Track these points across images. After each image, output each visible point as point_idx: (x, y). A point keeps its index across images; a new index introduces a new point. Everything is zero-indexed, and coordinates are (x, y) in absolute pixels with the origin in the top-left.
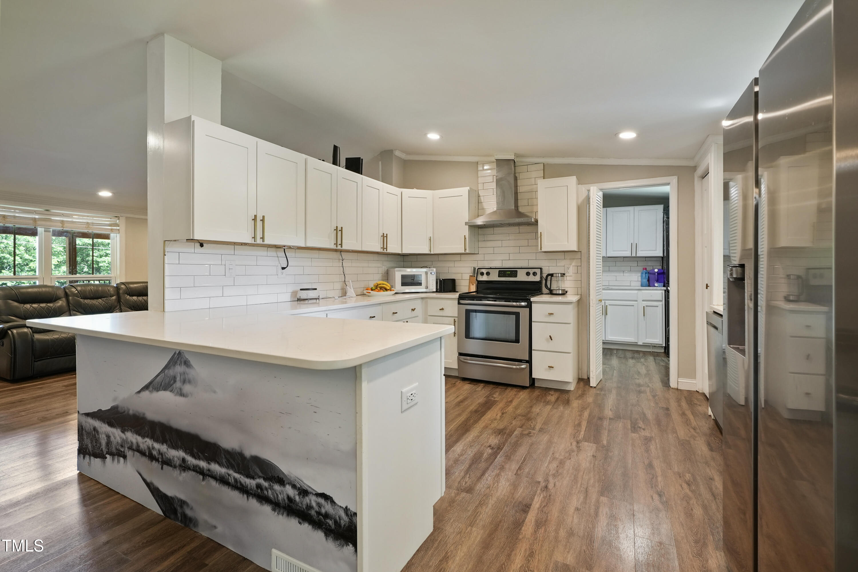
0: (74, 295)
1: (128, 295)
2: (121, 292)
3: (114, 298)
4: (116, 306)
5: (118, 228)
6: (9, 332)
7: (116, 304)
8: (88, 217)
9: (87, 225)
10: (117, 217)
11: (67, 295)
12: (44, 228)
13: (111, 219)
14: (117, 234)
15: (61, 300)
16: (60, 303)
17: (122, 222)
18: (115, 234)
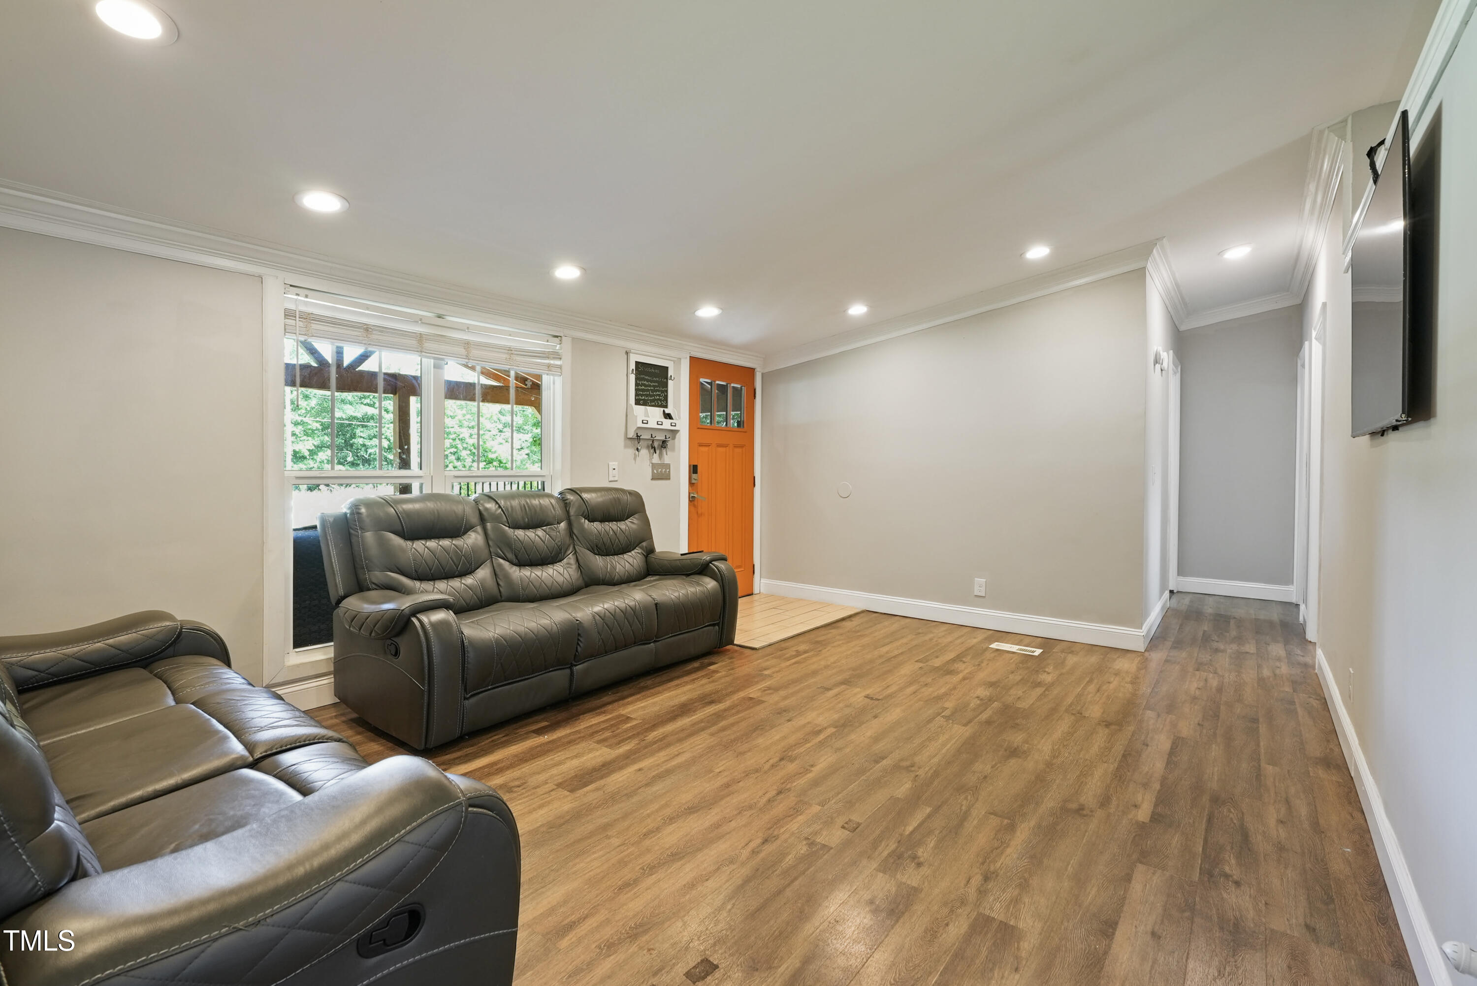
0: (496, 519)
1: (585, 519)
2: (572, 512)
3: (563, 525)
4: (569, 546)
5: (558, 362)
6: (414, 620)
7: (567, 540)
8: (510, 335)
9: (508, 354)
10: (557, 337)
11: (482, 519)
12: (435, 358)
13: (548, 341)
14: (556, 378)
15: (474, 531)
16: (474, 539)
17: (565, 348)
18: (552, 377)
